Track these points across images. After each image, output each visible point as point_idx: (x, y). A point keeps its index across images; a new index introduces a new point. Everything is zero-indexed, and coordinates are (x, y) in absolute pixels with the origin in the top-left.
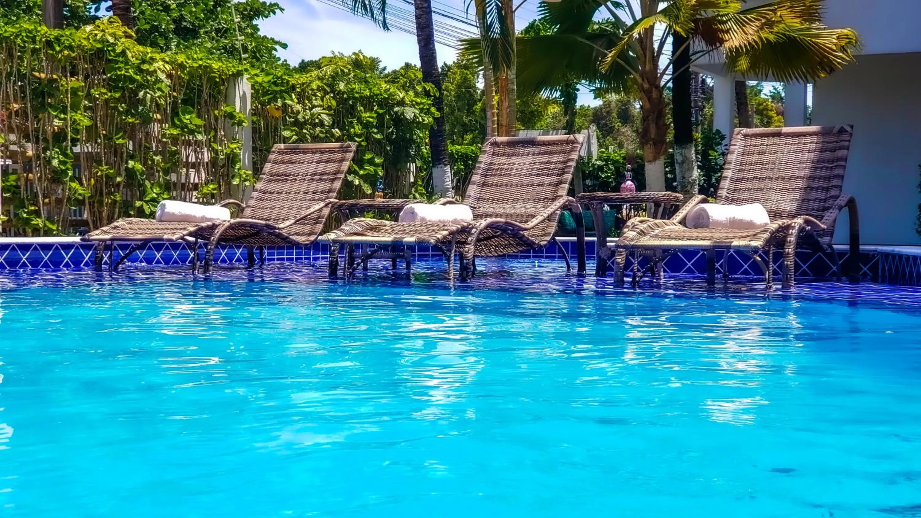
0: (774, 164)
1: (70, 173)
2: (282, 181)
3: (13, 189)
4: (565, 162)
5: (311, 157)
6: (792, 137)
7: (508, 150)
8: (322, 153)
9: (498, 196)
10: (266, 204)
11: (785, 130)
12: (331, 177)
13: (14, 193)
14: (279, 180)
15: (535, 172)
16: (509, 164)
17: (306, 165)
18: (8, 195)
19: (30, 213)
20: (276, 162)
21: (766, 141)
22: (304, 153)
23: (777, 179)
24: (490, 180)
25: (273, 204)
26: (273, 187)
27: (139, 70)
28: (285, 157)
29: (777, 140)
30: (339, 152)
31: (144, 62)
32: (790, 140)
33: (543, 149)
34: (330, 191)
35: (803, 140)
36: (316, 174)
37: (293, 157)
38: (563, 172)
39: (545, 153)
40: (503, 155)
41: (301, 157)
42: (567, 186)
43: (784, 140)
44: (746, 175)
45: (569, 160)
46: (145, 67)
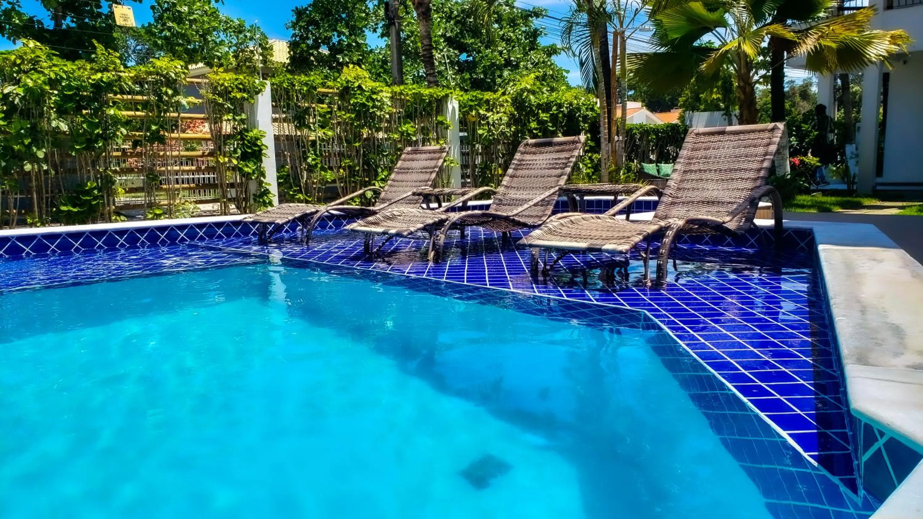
0: (715, 158)
1: (319, 166)
2: (405, 173)
3: (285, 177)
4: (569, 158)
5: (424, 156)
6: (734, 134)
7: (533, 149)
8: (430, 153)
9: (521, 185)
10: (394, 189)
11: (729, 128)
12: (431, 170)
13: (285, 179)
14: (404, 172)
15: (548, 166)
16: (533, 160)
17: (420, 162)
18: (282, 181)
19: (295, 191)
20: (404, 160)
21: (712, 138)
22: (420, 153)
23: (716, 171)
24: (520, 173)
25: (397, 189)
26: (400, 177)
27: (370, 98)
28: (410, 156)
29: (720, 137)
30: (439, 152)
31: (374, 93)
32: (732, 137)
33: (557, 148)
34: (428, 180)
35: (742, 137)
36: (424, 168)
37: (414, 156)
38: (566, 165)
39: (558, 151)
40: (530, 153)
41: (418, 156)
42: (566, 177)
43: (727, 137)
44: (693, 168)
45: (572, 156)
46: (374, 97)
